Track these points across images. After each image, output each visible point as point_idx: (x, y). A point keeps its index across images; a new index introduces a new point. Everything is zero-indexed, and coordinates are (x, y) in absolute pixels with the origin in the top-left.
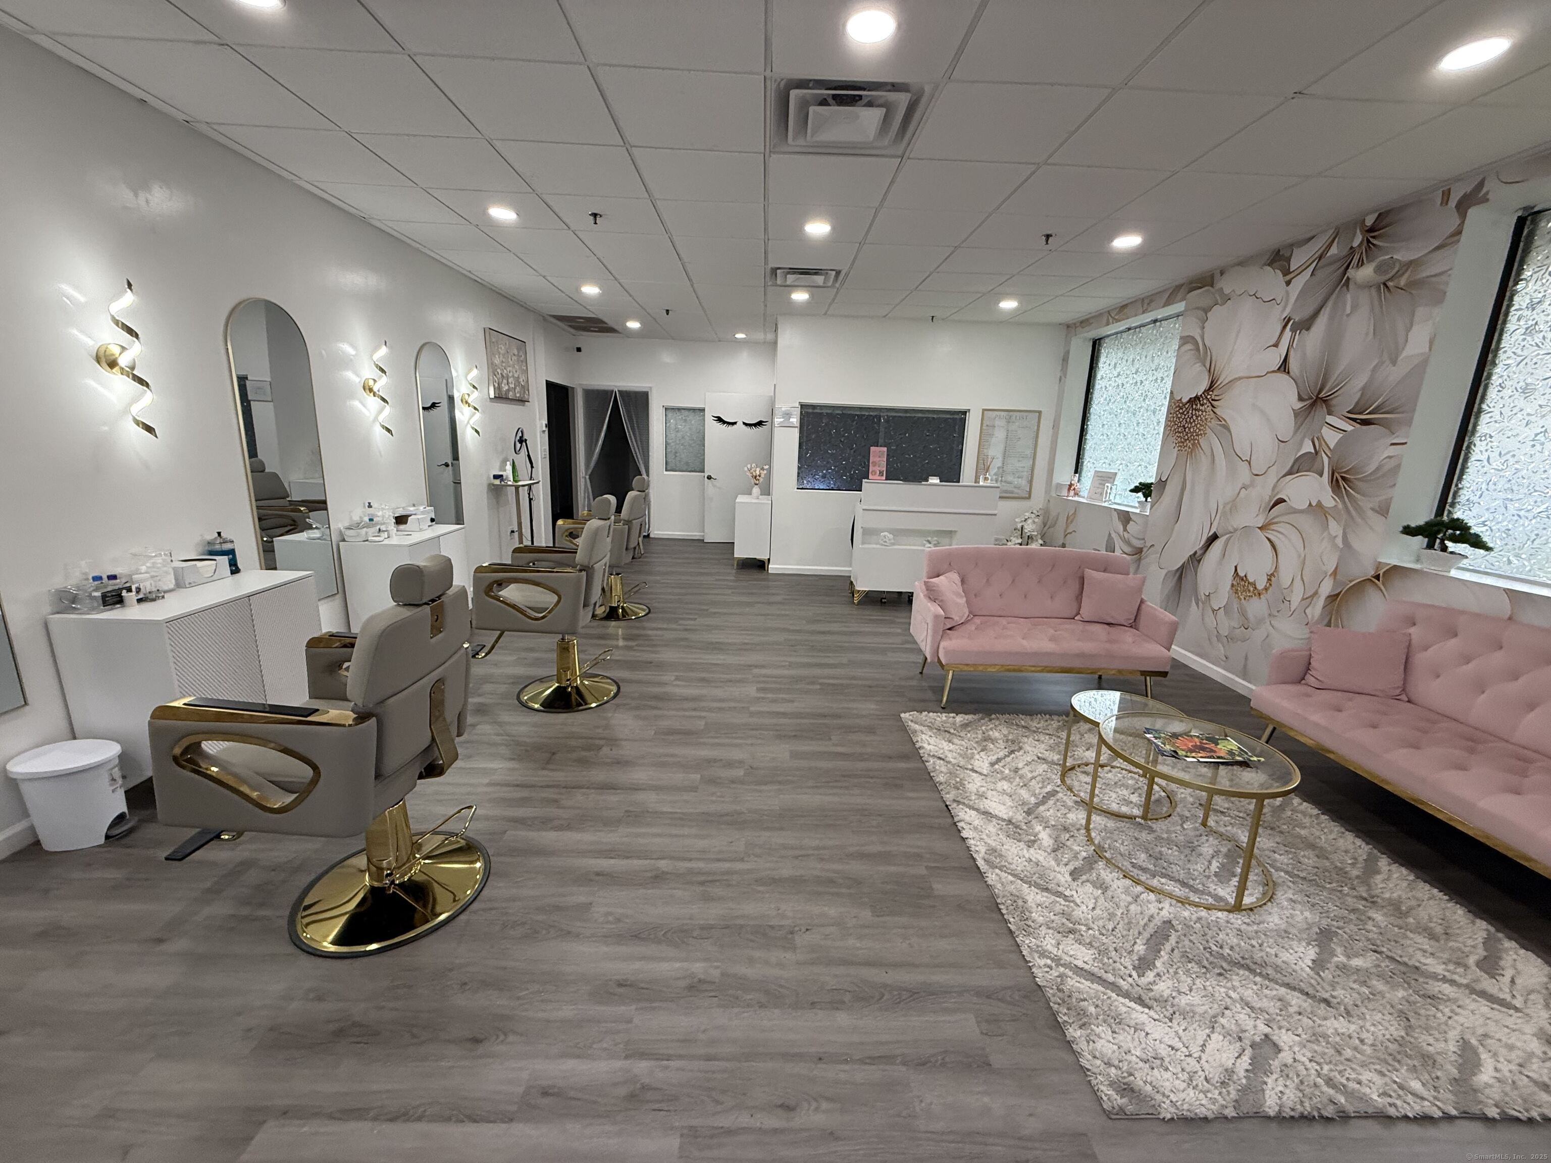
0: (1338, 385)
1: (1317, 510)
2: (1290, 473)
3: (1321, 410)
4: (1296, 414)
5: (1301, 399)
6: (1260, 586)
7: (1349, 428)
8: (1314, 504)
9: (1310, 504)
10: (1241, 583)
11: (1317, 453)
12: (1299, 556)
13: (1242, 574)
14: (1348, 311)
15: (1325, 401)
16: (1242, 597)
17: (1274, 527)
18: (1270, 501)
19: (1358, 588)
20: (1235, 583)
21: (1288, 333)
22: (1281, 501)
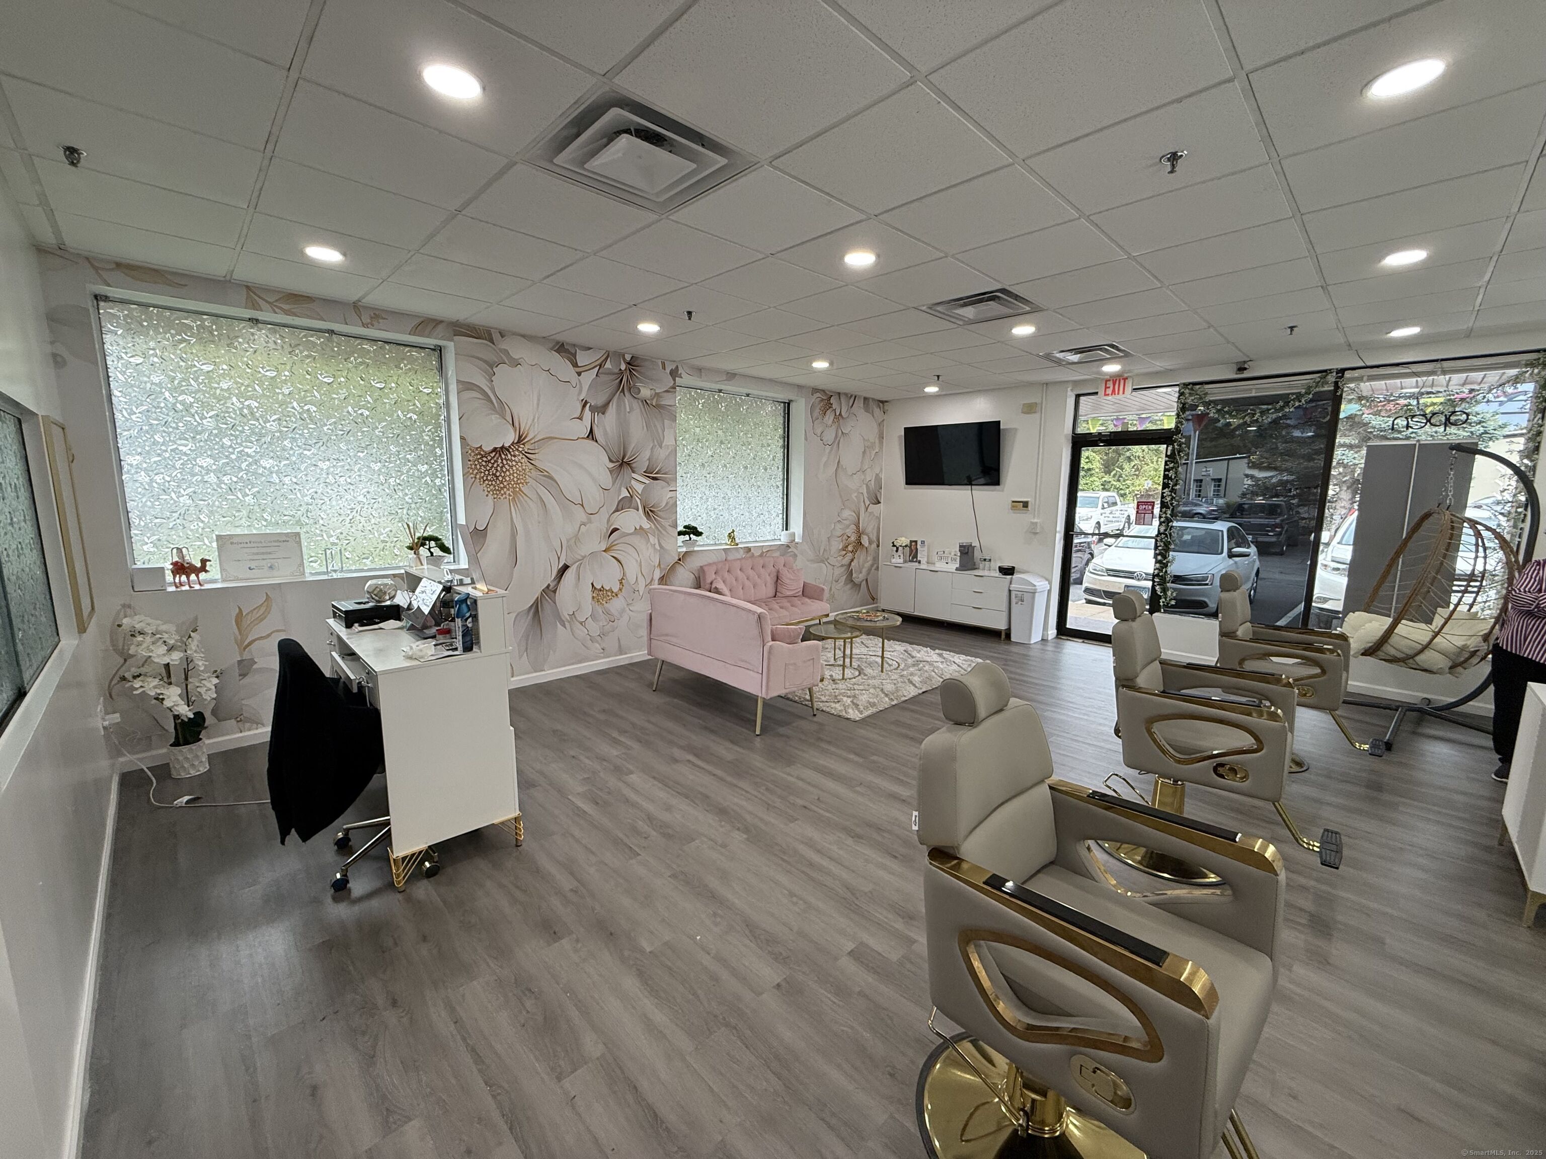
0: (634, 455)
1: (640, 531)
2: (617, 510)
3: (626, 470)
4: (611, 471)
5: (611, 461)
6: (615, 590)
7: (647, 482)
8: (638, 528)
9: (636, 529)
10: (600, 594)
11: (632, 496)
12: (637, 561)
13: (598, 587)
14: (628, 410)
15: (628, 464)
16: (604, 602)
17: (614, 548)
18: (607, 530)
19: (673, 568)
20: (594, 595)
21: (587, 412)
22: (615, 530)
